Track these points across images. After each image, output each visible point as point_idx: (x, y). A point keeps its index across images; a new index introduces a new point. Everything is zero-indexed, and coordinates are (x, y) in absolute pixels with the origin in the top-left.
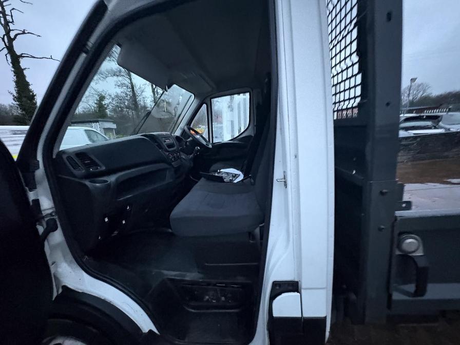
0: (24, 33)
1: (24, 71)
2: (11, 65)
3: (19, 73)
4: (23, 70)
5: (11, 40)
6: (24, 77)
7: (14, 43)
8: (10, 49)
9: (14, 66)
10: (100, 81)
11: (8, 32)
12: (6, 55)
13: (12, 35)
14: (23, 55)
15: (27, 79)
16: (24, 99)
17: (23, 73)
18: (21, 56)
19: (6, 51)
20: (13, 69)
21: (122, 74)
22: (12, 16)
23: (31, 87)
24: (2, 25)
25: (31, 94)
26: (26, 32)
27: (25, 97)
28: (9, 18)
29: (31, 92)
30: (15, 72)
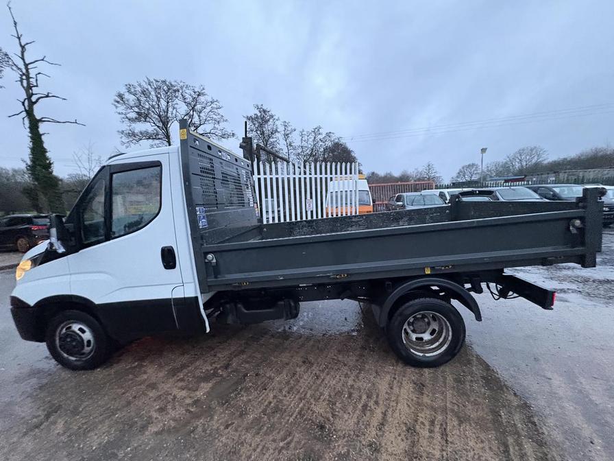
0: (47, 96)
1: (43, 137)
2: (28, 130)
3: (36, 138)
4: (41, 135)
5: (32, 104)
6: (41, 142)
7: (35, 107)
8: (30, 113)
9: (31, 132)
10: (132, 145)
11: (29, 96)
12: (23, 118)
13: (34, 99)
14: (44, 119)
15: (45, 146)
16: (38, 168)
17: (41, 139)
18: (41, 121)
19: (24, 114)
20: (30, 135)
21: (160, 136)
22: (37, 80)
23: (48, 154)
24: (24, 87)
25: (48, 162)
26: (50, 95)
27: (40, 165)
28: (33, 81)
29: (47, 159)
30: (31, 138)
